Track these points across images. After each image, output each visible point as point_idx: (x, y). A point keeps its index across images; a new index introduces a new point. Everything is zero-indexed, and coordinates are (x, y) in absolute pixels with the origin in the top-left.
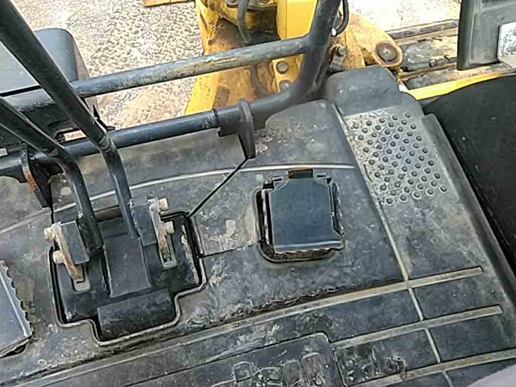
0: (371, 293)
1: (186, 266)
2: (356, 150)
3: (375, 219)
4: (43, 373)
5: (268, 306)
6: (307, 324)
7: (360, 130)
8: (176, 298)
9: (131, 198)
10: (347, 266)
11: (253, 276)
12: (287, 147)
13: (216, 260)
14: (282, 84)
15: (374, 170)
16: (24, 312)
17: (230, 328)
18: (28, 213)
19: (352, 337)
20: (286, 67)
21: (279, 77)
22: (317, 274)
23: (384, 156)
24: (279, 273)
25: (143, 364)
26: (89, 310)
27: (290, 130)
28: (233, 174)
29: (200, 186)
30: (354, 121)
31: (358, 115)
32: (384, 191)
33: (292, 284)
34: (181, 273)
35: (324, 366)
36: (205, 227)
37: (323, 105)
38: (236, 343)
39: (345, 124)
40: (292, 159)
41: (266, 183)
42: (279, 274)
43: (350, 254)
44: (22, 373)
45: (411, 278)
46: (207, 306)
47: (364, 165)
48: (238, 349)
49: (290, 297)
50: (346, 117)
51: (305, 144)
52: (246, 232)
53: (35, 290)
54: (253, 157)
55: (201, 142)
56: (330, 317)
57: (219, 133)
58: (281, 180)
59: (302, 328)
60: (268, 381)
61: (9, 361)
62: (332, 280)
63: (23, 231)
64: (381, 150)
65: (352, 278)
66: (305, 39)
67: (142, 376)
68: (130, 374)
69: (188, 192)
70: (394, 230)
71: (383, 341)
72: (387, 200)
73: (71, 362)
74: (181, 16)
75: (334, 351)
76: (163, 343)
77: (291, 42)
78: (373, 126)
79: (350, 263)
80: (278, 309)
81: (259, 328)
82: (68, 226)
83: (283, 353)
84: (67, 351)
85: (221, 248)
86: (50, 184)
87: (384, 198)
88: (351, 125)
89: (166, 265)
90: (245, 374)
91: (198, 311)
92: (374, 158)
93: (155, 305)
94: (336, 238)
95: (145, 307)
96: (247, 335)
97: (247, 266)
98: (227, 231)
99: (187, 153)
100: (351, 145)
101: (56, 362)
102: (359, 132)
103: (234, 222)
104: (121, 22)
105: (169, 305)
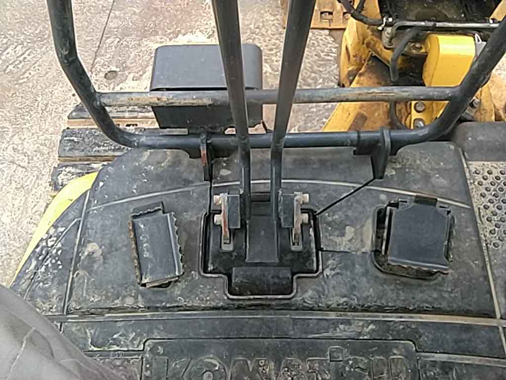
0: (462, 320)
1: (309, 254)
2: (474, 193)
3: (480, 257)
4: (180, 308)
5: (369, 307)
6: (400, 330)
7: (480, 176)
8: (295, 277)
9: (281, 187)
10: (447, 291)
11: (361, 278)
12: (413, 176)
13: (332, 256)
14: (416, 121)
15: (487, 214)
16: (180, 255)
17: (332, 316)
18: (192, 182)
19: (437, 353)
20: (424, 108)
21: (415, 115)
22: (418, 291)
23: (498, 204)
24: (385, 281)
25: (257, 323)
26: (227, 268)
27: (418, 162)
28: (360, 188)
29: (329, 192)
30: (478, 168)
31: (481, 163)
32: (492, 235)
33: (395, 295)
34: (303, 258)
35: (407, 369)
36: (328, 226)
37: (452, 147)
38: (336, 330)
39: (468, 168)
40: (416, 187)
41: (392, 202)
42: (385, 283)
43: (451, 281)
44: (164, 304)
45: (504, 317)
46: (318, 292)
47: (479, 209)
48: (337, 335)
49: (390, 304)
50: (470, 162)
51: (430, 177)
52: (362, 241)
53: (187, 241)
54: (381, 178)
55: (337, 156)
56: (421, 331)
57: (354, 151)
58: (406, 202)
59: (395, 333)
60: (356, 368)
61: (157, 291)
62: (430, 299)
63: (187, 195)
64: (497, 199)
65: (448, 303)
66: (455, 89)
67: (255, 333)
68: (245, 329)
69: (318, 196)
70: (495, 272)
71: (466, 364)
72: (494, 244)
73: (203, 305)
74: (314, 42)
75: (418, 360)
76: (276, 311)
77: (443, 89)
78: (493, 176)
79: (449, 289)
80: (377, 312)
81: (358, 323)
82: (232, 197)
83: (373, 349)
84: (201, 296)
85: (338, 248)
86: (212, 164)
87: (491, 241)
88: (474, 170)
89: (293, 248)
90: (338, 357)
91: (310, 293)
92: (489, 204)
93: (278, 277)
94: (445, 263)
95: (269, 277)
96: (347, 325)
97: (358, 269)
98: (346, 236)
99: (323, 163)
100: (470, 187)
101: (191, 302)
102: (479, 178)
103: (353, 229)
104: (260, 37)
105: (289, 281)
